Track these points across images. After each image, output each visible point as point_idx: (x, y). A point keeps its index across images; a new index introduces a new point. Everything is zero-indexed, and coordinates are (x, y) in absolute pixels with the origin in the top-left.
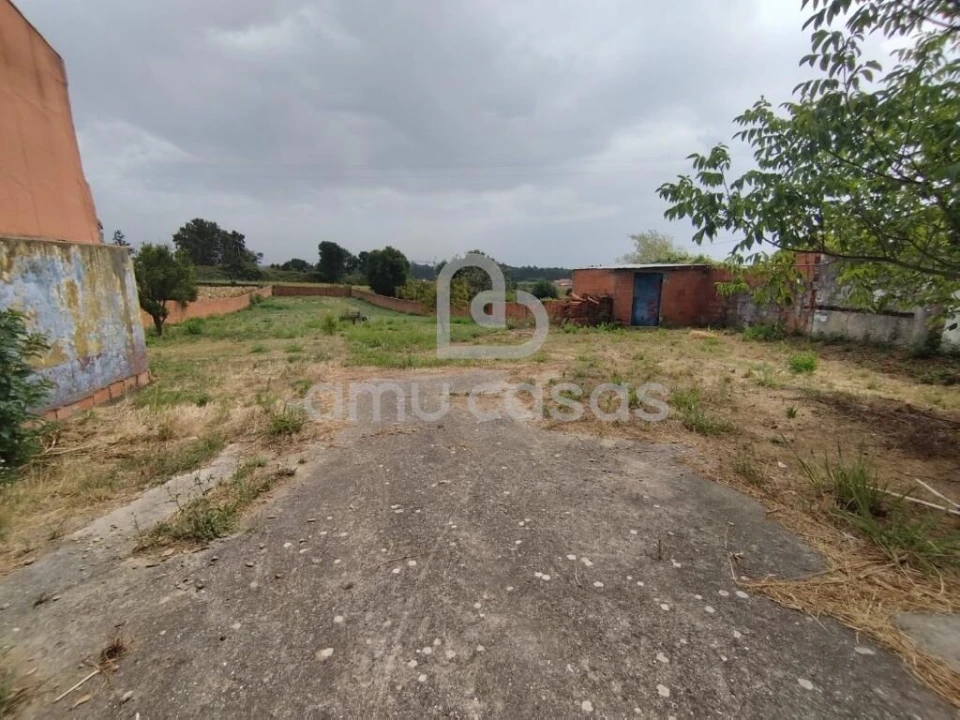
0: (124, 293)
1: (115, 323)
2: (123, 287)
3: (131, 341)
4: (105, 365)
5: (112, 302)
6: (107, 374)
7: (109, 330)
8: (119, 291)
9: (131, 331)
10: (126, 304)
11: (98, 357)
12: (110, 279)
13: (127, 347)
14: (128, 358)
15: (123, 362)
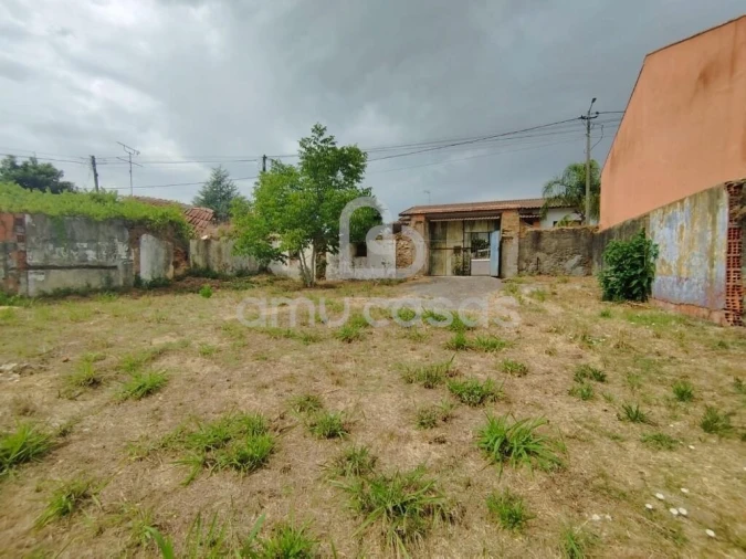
0: (714, 230)
1: (701, 256)
2: (714, 223)
3: (711, 275)
4: (690, 287)
5: (702, 238)
6: (689, 295)
7: (696, 261)
8: (709, 228)
9: (712, 266)
10: (713, 240)
11: (686, 279)
12: (705, 216)
13: (706, 280)
14: (706, 289)
15: (701, 292)
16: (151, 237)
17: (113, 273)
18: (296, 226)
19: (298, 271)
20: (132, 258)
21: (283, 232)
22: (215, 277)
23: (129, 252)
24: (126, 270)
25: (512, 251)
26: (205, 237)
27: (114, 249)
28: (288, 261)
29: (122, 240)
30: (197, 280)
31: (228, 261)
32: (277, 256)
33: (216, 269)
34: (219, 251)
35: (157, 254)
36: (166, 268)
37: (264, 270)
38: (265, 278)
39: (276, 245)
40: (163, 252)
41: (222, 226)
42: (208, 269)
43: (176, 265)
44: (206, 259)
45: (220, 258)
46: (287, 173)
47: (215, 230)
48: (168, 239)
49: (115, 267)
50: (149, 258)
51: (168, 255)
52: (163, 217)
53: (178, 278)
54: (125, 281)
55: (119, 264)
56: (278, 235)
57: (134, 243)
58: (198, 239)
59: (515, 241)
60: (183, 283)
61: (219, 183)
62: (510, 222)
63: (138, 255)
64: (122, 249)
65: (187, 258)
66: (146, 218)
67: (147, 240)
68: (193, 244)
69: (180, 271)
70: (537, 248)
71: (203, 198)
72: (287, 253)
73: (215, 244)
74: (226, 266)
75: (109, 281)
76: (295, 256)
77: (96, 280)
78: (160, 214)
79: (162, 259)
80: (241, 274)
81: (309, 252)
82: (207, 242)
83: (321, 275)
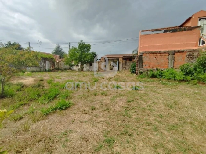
16: (48, 61)
17: (41, 68)
18: (77, 60)
19: (77, 69)
20: (44, 65)
21: (74, 61)
22: (60, 70)
23: (44, 64)
24: (43, 68)
25: (121, 65)
26: (58, 61)
27: (41, 63)
28: (75, 67)
29: (42, 62)
30: (57, 70)
31: (63, 67)
32: (73, 65)
33: (60, 68)
34: (61, 64)
35: (49, 65)
36: (50, 67)
37: (70, 69)
38: (70, 70)
39: (73, 63)
40: (50, 64)
41: (61, 59)
42: (58, 68)
43: (52, 67)
44: (58, 66)
45: (61, 66)
46: (75, 49)
47: (60, 60)
48: (51, 62)
49: (41, 67)
50: (47, 65)
51: (51, 65)
52: (50, 57)
53: (53, 70)
54: (43, 70)
55: (42, 66)
56: (73, 61)
57: (45, 62)
58: (56, 62)
59: (121, 64)
60: (54, 71)
61: (58, 48)
62: (121, 59)
63: (45, 65)
64: (42, 63)
65: (54, 66)
66: (47, 58)
67: (47, 62)
68: (55, 63)
69: (53, 68)
70: (126, 65)
71: (54, 52)
72: (75, 65)
73: (60, 63)
74: (62, 68)
75: (40, 70)
76: (77, 66)
77: (38, 70)
78: (49, 56)
79: (50, 65)
80: (65, 69)
81: (80, 65)
82: (58, 62)
83: (82, 70)
